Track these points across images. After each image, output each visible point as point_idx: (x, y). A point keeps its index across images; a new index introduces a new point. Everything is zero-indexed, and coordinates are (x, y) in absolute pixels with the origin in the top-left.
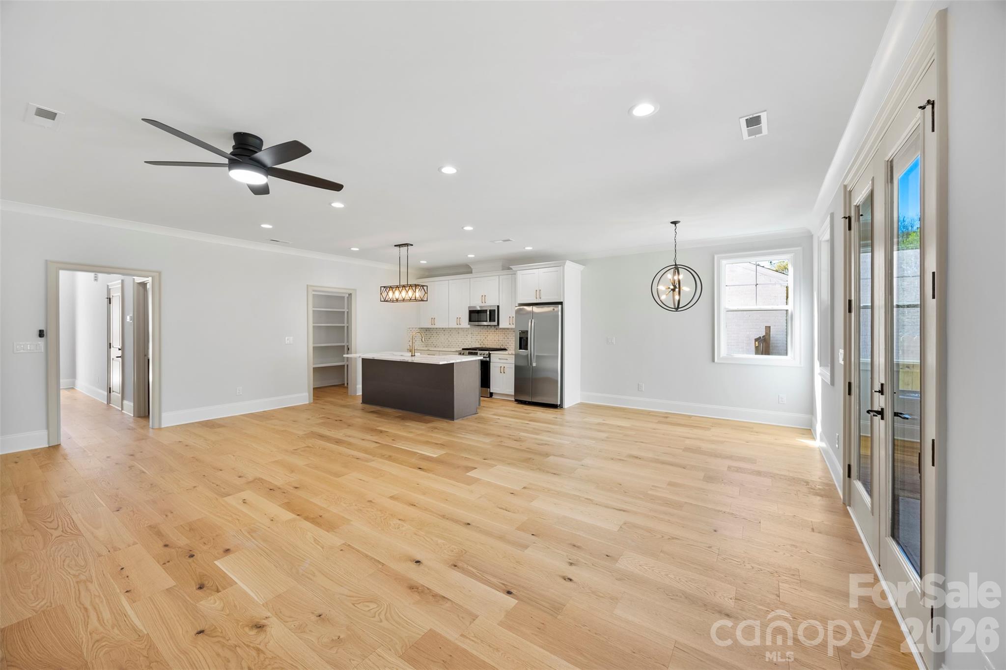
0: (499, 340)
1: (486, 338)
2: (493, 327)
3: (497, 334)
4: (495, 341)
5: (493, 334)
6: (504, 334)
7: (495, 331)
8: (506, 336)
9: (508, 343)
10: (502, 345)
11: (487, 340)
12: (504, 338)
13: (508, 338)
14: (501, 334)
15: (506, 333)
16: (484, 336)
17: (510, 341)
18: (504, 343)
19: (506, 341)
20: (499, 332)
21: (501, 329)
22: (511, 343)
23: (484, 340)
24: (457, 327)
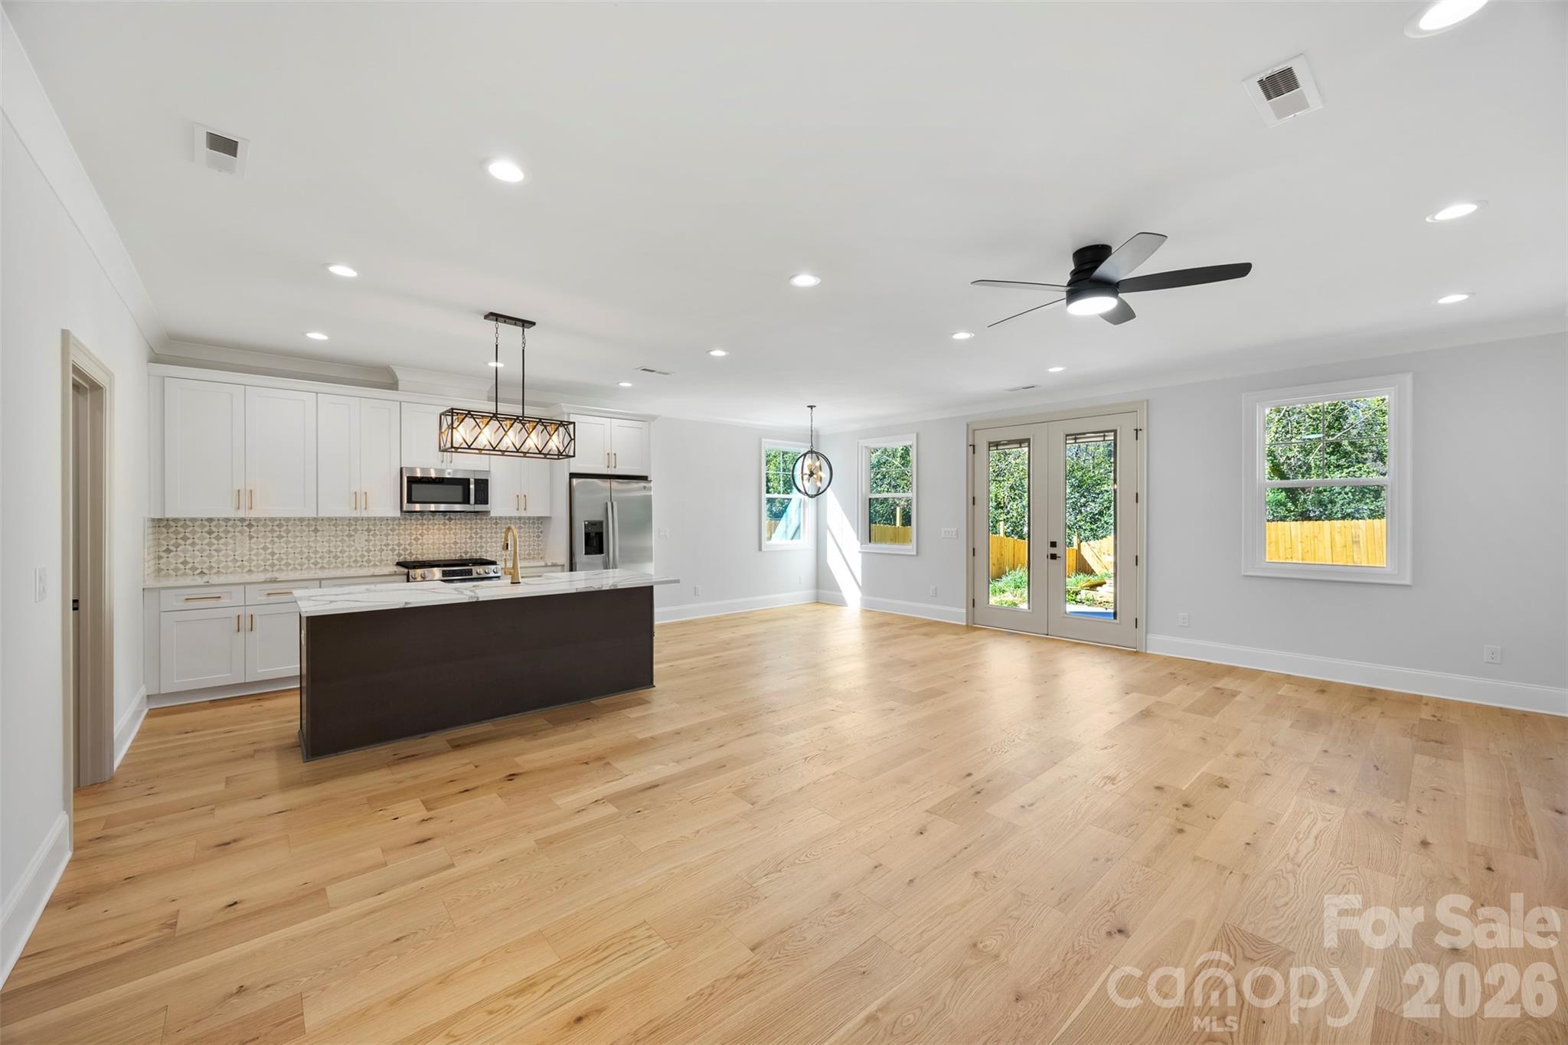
0: (455, 543)
1: (417, 539)
3: (449, 529)
4: (445, 544)
5: (439, 529)
6: (471, 528)
7: (444, 524)
8: (476, 533)
9: (481, 547)
10: (466, 553)
11: (422, 544)
12: (471, 538)
14: (461, 529)
15: (474, 526)
16: (410, 534)
17: (486, 542)
18: (471, 547)
19: (476, 543)
20: (456, 524)
21: (491, 518)
22: (492, 547)
23: (410, 544)
24: (354, 514)
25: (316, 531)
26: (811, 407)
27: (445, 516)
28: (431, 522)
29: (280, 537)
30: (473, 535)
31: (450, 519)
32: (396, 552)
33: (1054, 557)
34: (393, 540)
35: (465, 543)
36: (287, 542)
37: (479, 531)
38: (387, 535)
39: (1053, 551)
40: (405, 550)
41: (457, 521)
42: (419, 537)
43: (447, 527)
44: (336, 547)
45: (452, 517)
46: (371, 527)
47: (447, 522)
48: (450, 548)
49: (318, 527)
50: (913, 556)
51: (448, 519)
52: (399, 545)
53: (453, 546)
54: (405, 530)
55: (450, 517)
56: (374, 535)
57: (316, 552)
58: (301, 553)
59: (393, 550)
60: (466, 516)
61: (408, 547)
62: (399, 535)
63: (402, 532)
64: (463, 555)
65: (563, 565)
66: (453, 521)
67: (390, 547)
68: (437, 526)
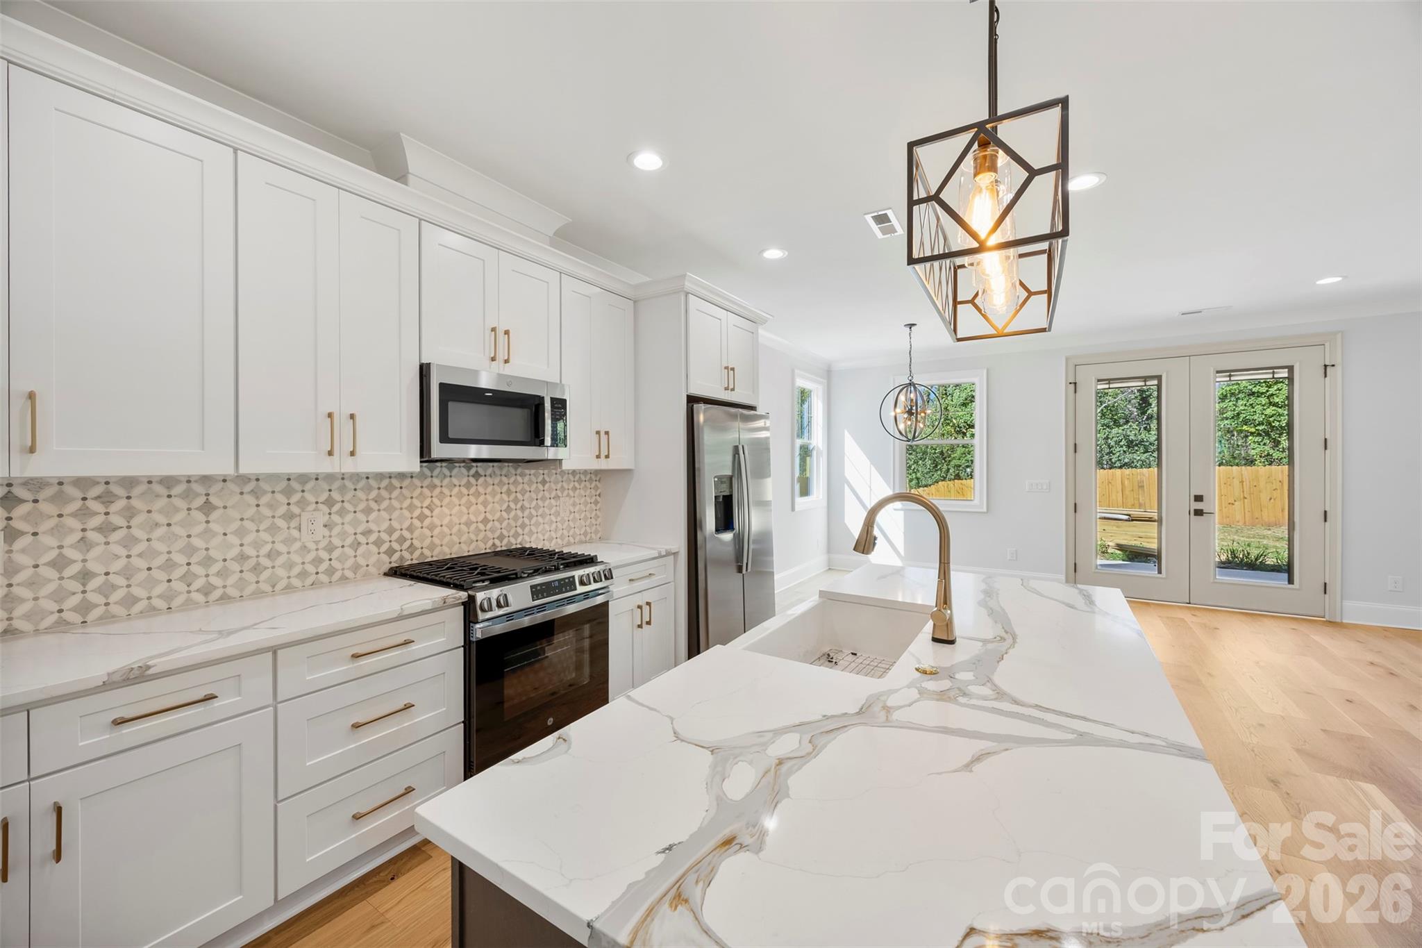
0: (485, 521)
1: (422, 518)
2: (460, 470)
3: (478, 494)
5: (460, 495)
6: (509, 492)
7: (468, 486)
8: (516, 501)
10: (501, 538)
11: (432, 527)
12: (508, 510)
13: (523, 509)
14: (494, 494)
15: (513, 488)
16: (411, 508)
17: (530, 517)
18: (509, 527)
19: (516, 518)
20: (486, 485)
21: (563, 473)
22: (537, 524)
23: (410, 529)
24: (327, 466)
25: (207, 508)
26: (911, 326)
27: (469, 469)
28: (447, 481)
29: (106, 529)
30: (512, 505)
31: (477, 476)
32: (385, 547)
33: (1199, 513)
34: (379, 522)
35: (501, 520)
36: (129, 542)
37: (519, 496)
38: (368, 511)
39: (1199, 506)
40: (402, 540)
41: (488, 479)
42: (427, 512)
43: (473, 490)
44: (257, 545)
45: (481, 471)
46: (336, 496)
47: (472, 480)
48: (478, 530)
49: (212, 499)
50: (984, 513)
51: (473, 476)
52: (390, 531)
53: (481, 526)
54: (402, 498)
55: (477, 472)
56: (342, 512)
57: (208, 561)
58: (169, 565)
59: (378, 543)
60: (501, 468)
61: (407, 534)
62: (390, 509)
63: (396, 504)
64: (497, 542)
65: (675, 554)
66: (481, 480)
67: (373, 538)
68: (456, 490)
